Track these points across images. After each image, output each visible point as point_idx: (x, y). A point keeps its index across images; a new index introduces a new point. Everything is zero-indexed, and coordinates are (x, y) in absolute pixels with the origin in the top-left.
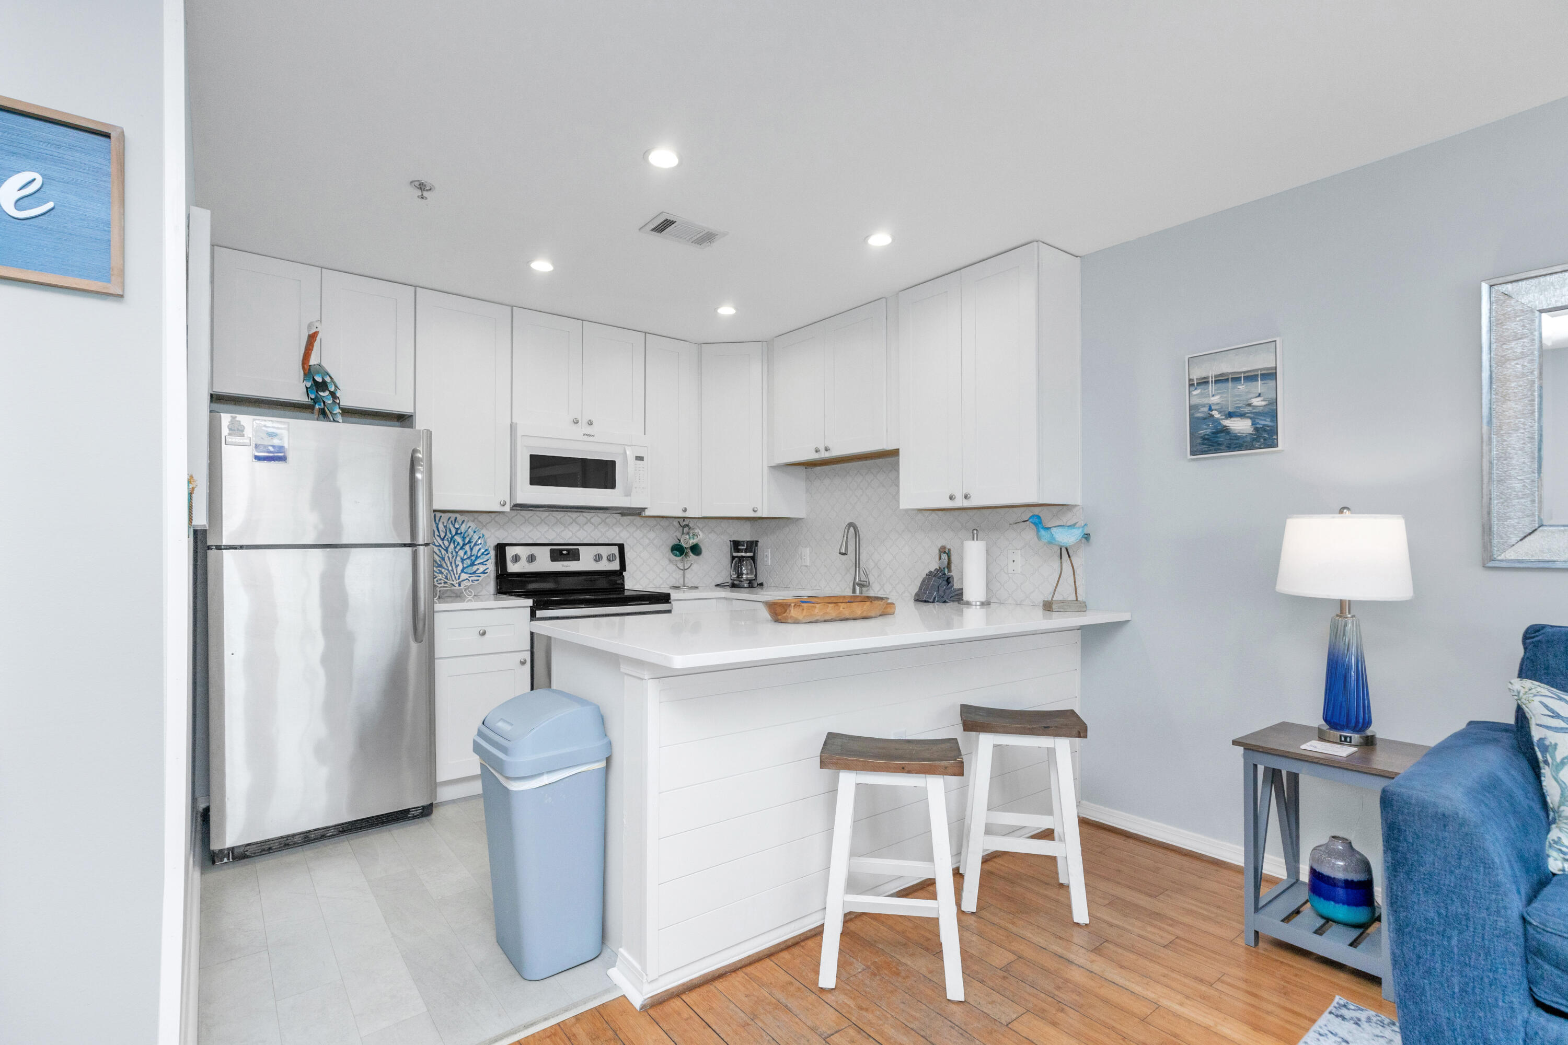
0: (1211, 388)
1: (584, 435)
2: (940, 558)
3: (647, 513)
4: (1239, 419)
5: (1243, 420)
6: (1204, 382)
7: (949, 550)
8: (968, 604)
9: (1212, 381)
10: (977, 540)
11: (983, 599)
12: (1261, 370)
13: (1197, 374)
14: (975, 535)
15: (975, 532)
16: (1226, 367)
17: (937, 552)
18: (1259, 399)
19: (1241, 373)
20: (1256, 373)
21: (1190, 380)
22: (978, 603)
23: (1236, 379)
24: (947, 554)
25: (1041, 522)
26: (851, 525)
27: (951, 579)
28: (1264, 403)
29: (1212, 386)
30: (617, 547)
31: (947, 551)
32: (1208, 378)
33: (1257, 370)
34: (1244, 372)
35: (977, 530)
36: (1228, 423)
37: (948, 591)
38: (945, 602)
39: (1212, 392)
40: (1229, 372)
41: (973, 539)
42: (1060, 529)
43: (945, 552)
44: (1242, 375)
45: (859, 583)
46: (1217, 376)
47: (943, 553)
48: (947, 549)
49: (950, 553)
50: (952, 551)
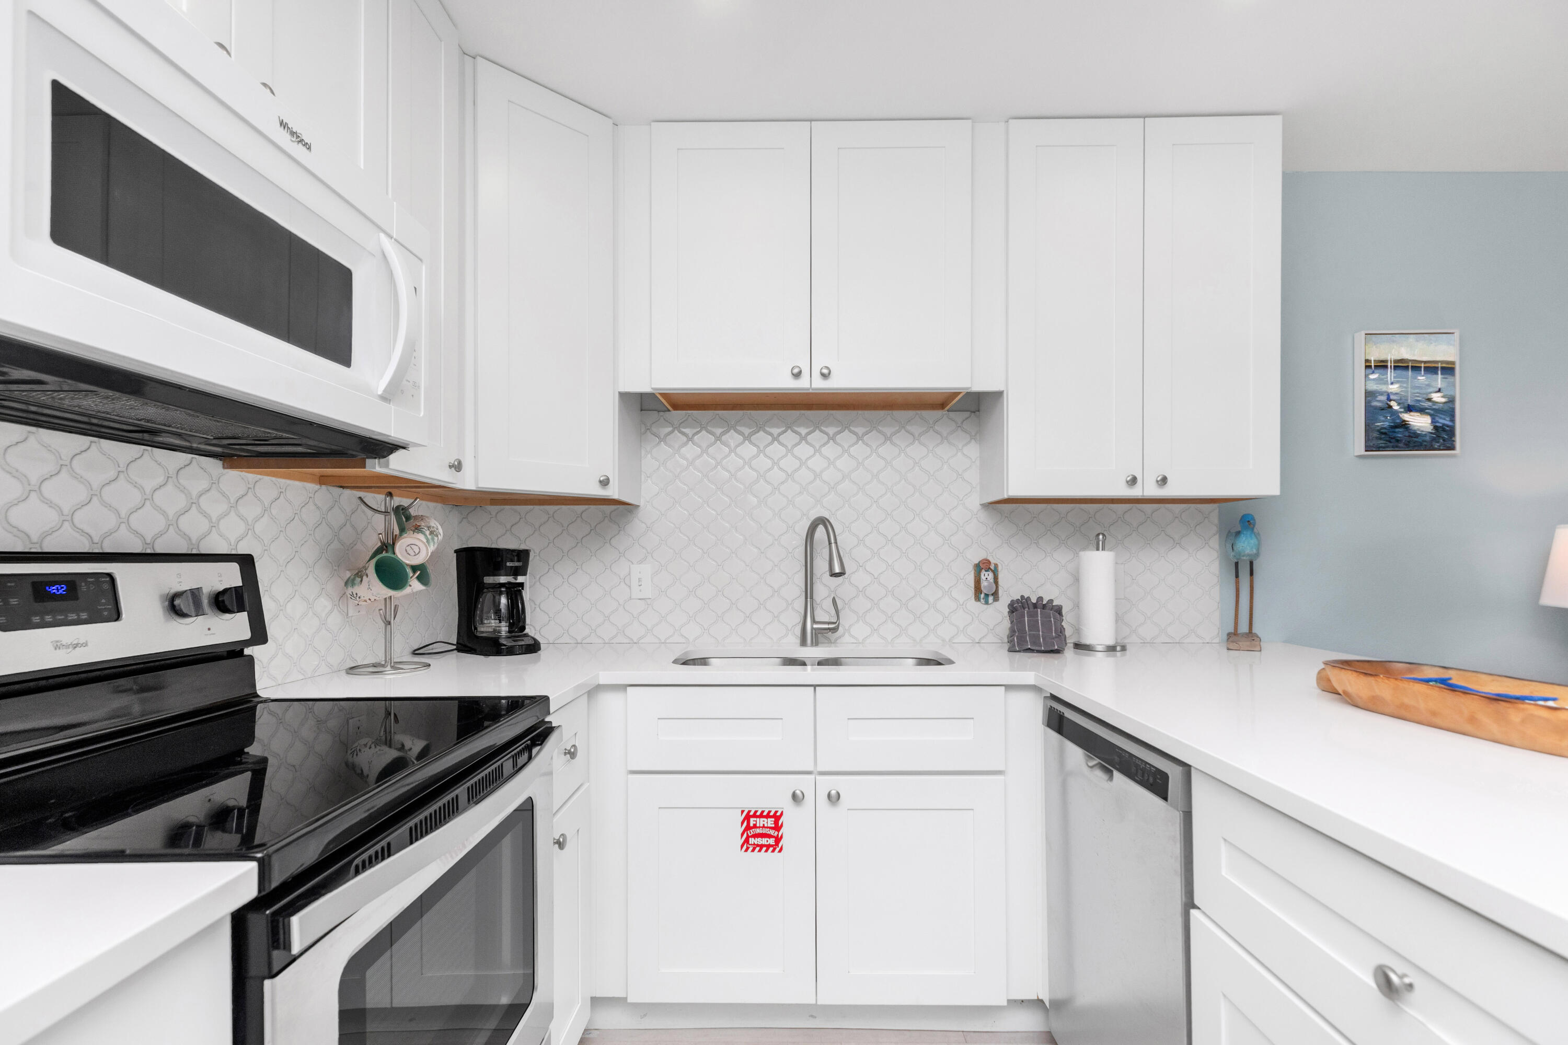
0: (1390, 374)
1: (283, 124)
2: (979, 579)
3: (397, 464)
4: (1419, 414)
5: (1424, 416)
6: (1382, 365)
7: (996, 565)
9: (1391, 366)
10: (1102, 550)
11: (1111, 642)
12: (1442, 362)
13: (1375, 355)
14: (1101, 543)
15: (1101, 537)
16: (1405, 353)
17: (971, 570)
18: (1439, 394)
19: (1421, 362)
20: (1436, 365)
21: (1367, 361)
24: (993, 571)
26: (822, 521)
28: (1443, 400)
29: (1391, 372)
30: (234, 568)
31: (992, 567)
32: (1386, 361)
33: (1437, 362)
34: (1425, 362)
35: (1104, 535)
36: (1406, 417)
39: (1391, 379)
40: (1409, 358)
41: (1098, 549)
43: (988, 569)
44: (1423, 365)
45: (815, 626)
46: (1396, 361)
47: (986, 571)
48: (993, 565)
49: (998, 571)
50: (1000, 568)
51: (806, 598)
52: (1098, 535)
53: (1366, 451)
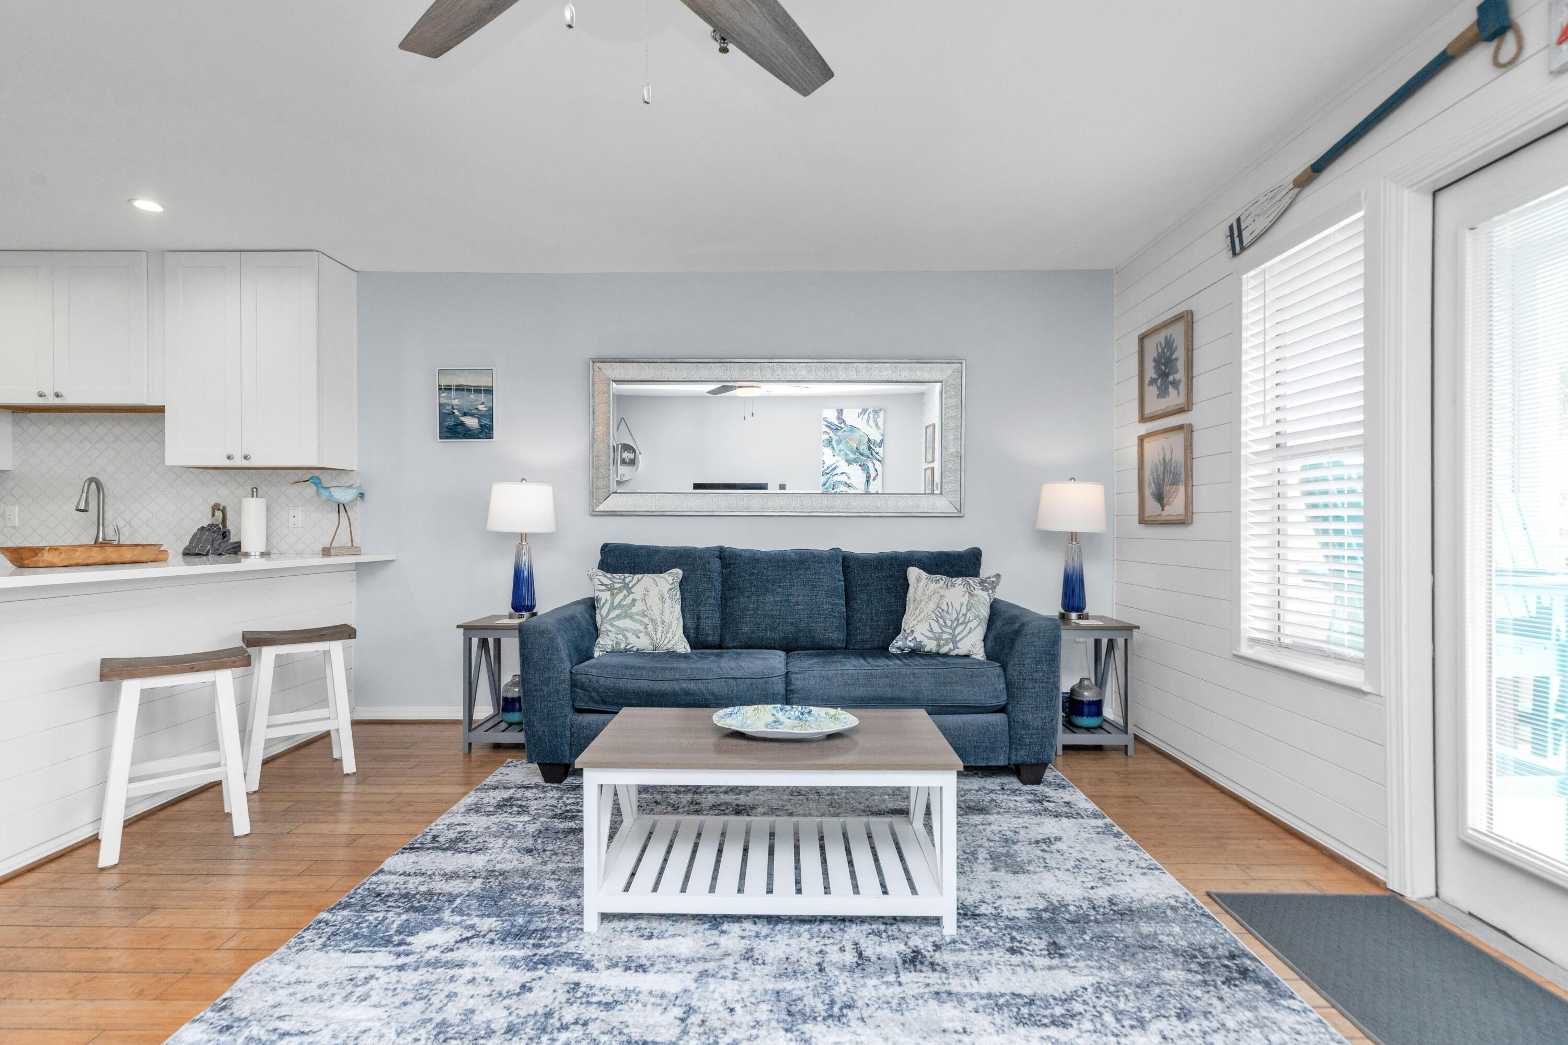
0: (453, 393)
2: (213, 515)
6: (448, 388)
7: (224, 507)
8: (247, 555)
10: (257, 497)
11: (263, 550)
12: (485, 386)
13: (445, 382)
14: (255, 493)
15: (255, 490)
16: (463, 381)
17: (210, 509)
19: (472, 386)
20: (480, 388)
21: (439, 386)
22: (257, 554)
23: (469, 390)
24: (222, 511)
25: (320, 483)
26: (91, 480)
27: (227, 534)
28: (485, 409)
31: (221, 509)
32: (451, 386)
33: (481, 386)
34: (474, 387)
36: (463, 419)
37: (224, 545)
38: (220, 554)
40: (465, 384)
41: (253, 497)
42: (337, 489)
43: (219, 509)
46: (457, 386)
47: (217, 511)
48: (222, 507)
50: (227, 509)
53: (441, 439)
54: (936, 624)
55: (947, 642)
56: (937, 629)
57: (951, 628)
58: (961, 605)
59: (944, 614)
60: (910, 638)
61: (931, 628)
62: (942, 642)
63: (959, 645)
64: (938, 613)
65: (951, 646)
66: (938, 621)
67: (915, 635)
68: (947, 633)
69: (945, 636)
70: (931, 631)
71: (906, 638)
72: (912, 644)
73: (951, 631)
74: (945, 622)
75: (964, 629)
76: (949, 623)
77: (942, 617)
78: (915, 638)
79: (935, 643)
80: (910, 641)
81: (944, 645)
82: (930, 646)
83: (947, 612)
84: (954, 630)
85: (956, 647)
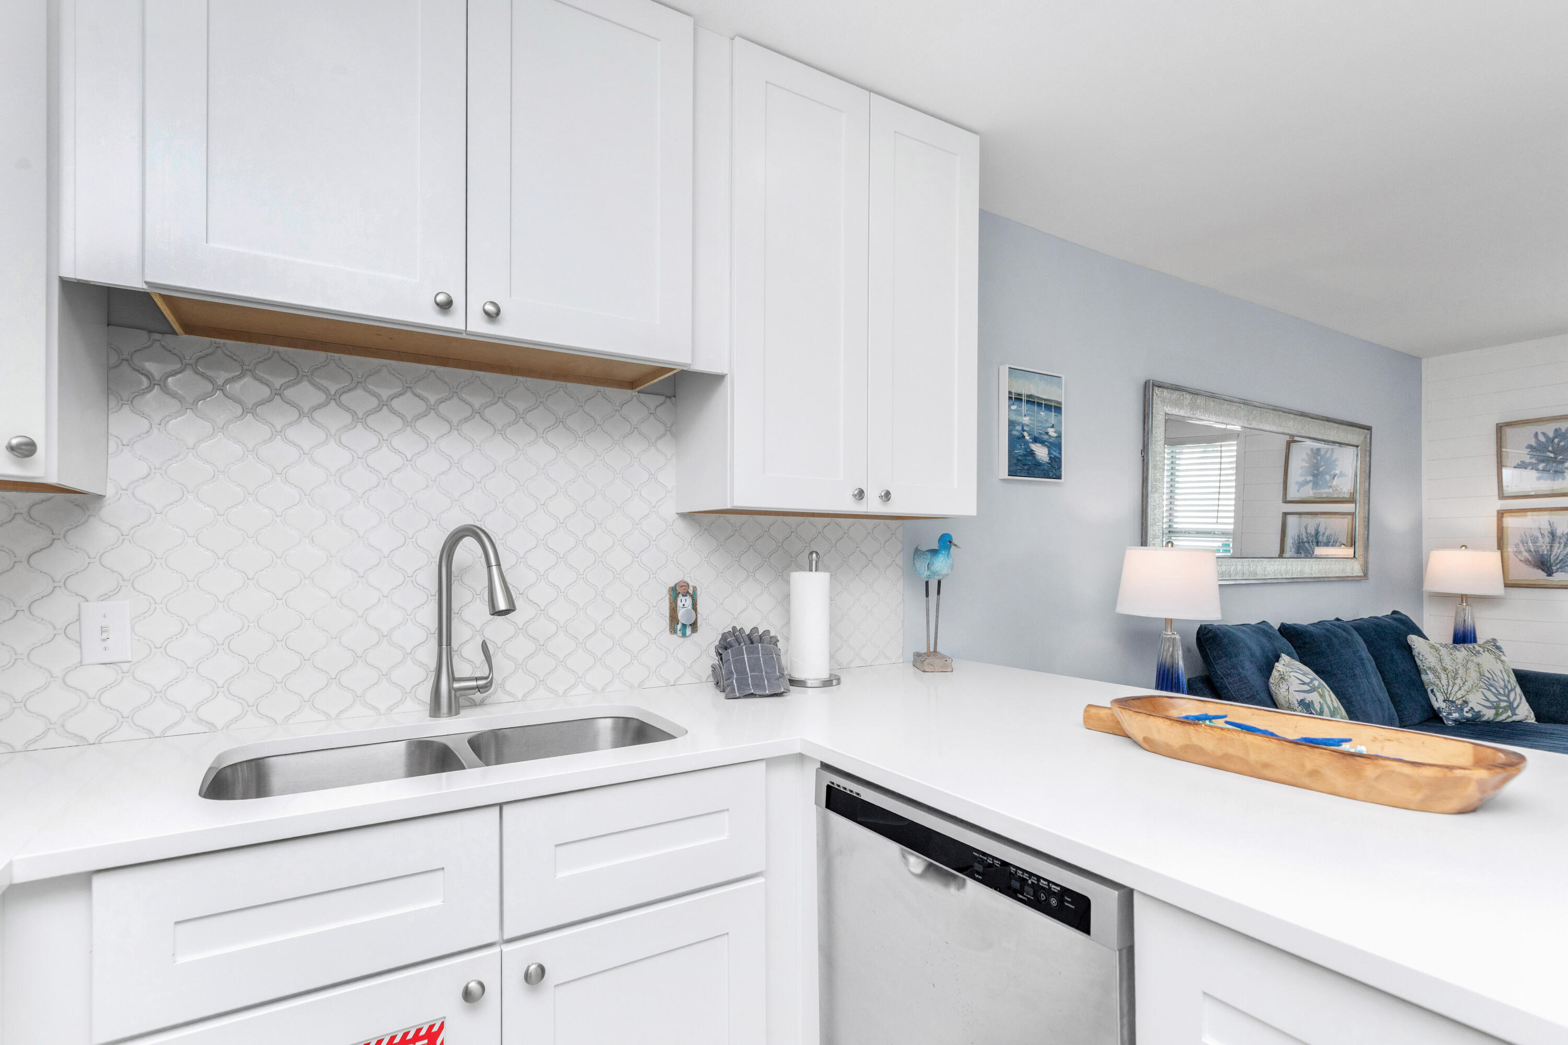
5: (1044, 447)
6: (1019, 398)
7: (695, 588)
9: (1024, 400)
10: (816, 571)
11: (826, 676)
12: (1054, 401)
13: (1015, 389)
14: (814, 562)
15: (814, 555)
16: (1033, 389)
19: (1043, 399)
21: (1010, 393)
24: (692, 596)
26: (471, 531)
31: (691, 591)
32: (1022, 395)
33: (1052, 401)
34: (1045, 400)
35: (817, 553)
40: (1036, 395)
41: (811, 570)
44: (1043, 402)
45: (456, 685)
46: (1027, 396)
47: (683, 596)
48: (692, 588)
49: (696, 596)
50: (698, 593)
51: (440, 645)
52: (811, 553)
53: (1009, 475)
54: (1490, 693)
55: (1505, 709)
56: (1493, 698)
57: (1504, 695)
58: (1502, 672)
59: (1492, 682)
60: (1466, 709)
61: (1485, 697)
62: (1501, 710)
63: (1517, 712)
64: (1485, 681)
65: (1509, 713)
66: (1490, 690)
67: (1470, 705)
68: (1504, 701)
69: (1503, 704)
70: (1488, 700)
71: (1462, 710)
72: (1469, 715)
73: (1506, 699)
74: (1497, 690)
75: (1516, 695)
76: (1502, 691)
77: (1492, 686)
78: (1472, 708)
79: (1493, 711)
80: (1467, 712)
81: (1502, 714)
82: (1489, 714)
83: (1494, 680)
84: (1508, 696)
85: (1514, 714)
